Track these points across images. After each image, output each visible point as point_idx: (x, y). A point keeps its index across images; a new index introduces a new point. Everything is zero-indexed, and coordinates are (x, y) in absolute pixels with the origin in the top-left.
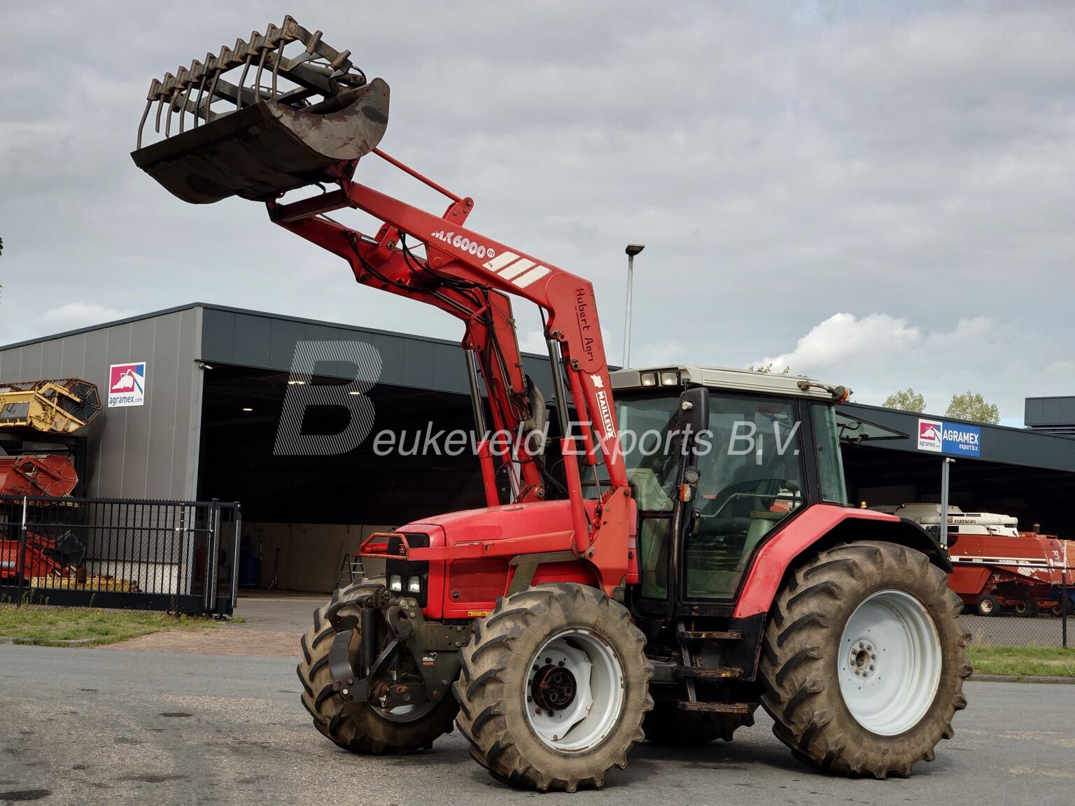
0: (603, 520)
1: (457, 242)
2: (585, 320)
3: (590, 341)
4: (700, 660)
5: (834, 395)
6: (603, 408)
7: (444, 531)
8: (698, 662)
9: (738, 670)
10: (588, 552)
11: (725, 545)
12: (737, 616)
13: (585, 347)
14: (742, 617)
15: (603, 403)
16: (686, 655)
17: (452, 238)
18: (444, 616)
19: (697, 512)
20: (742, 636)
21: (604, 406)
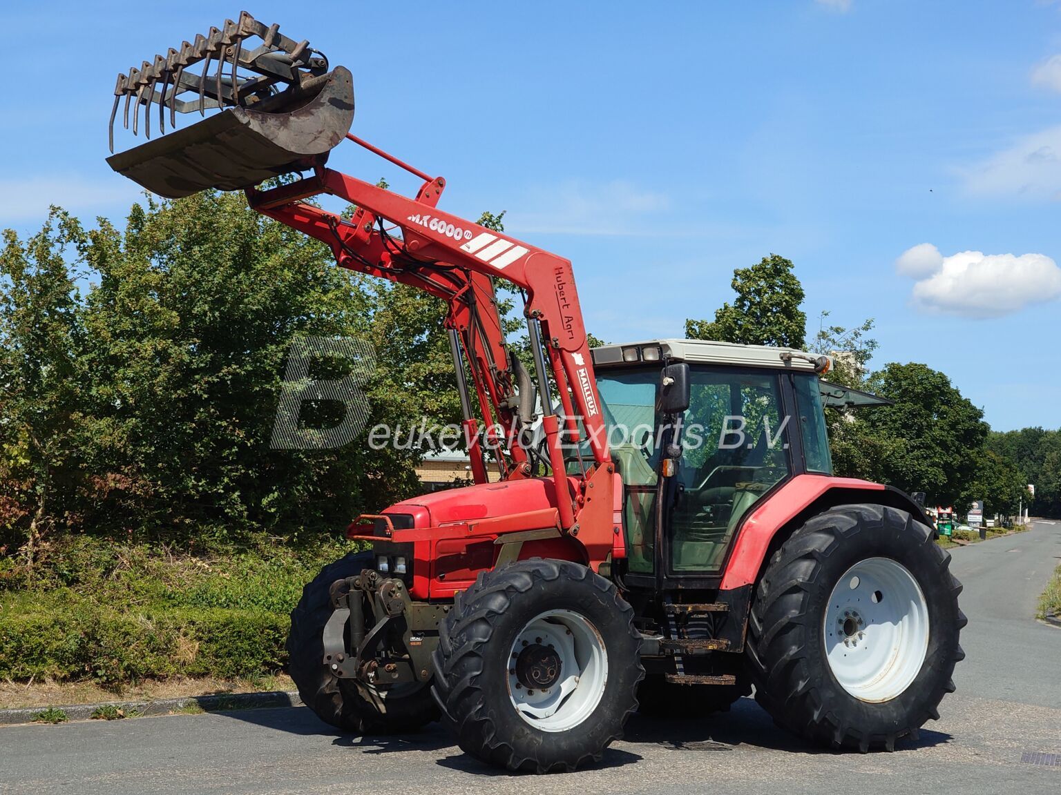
0: (588, 495)
1: (434, 225)
2: (564, 299)
3: (570, 319)
5: (817, 365)
7: (429, 511)
9: (725, 642)
10: (572, 529)
11: (711, 515)
12: (724, 588)
13: (565, 325)
14: (728, 588)
15: (584, 380)
17: (429, 221)
18: (431, 596)
19: (681, 486)
20: (729, 608)
21: (585, 383)
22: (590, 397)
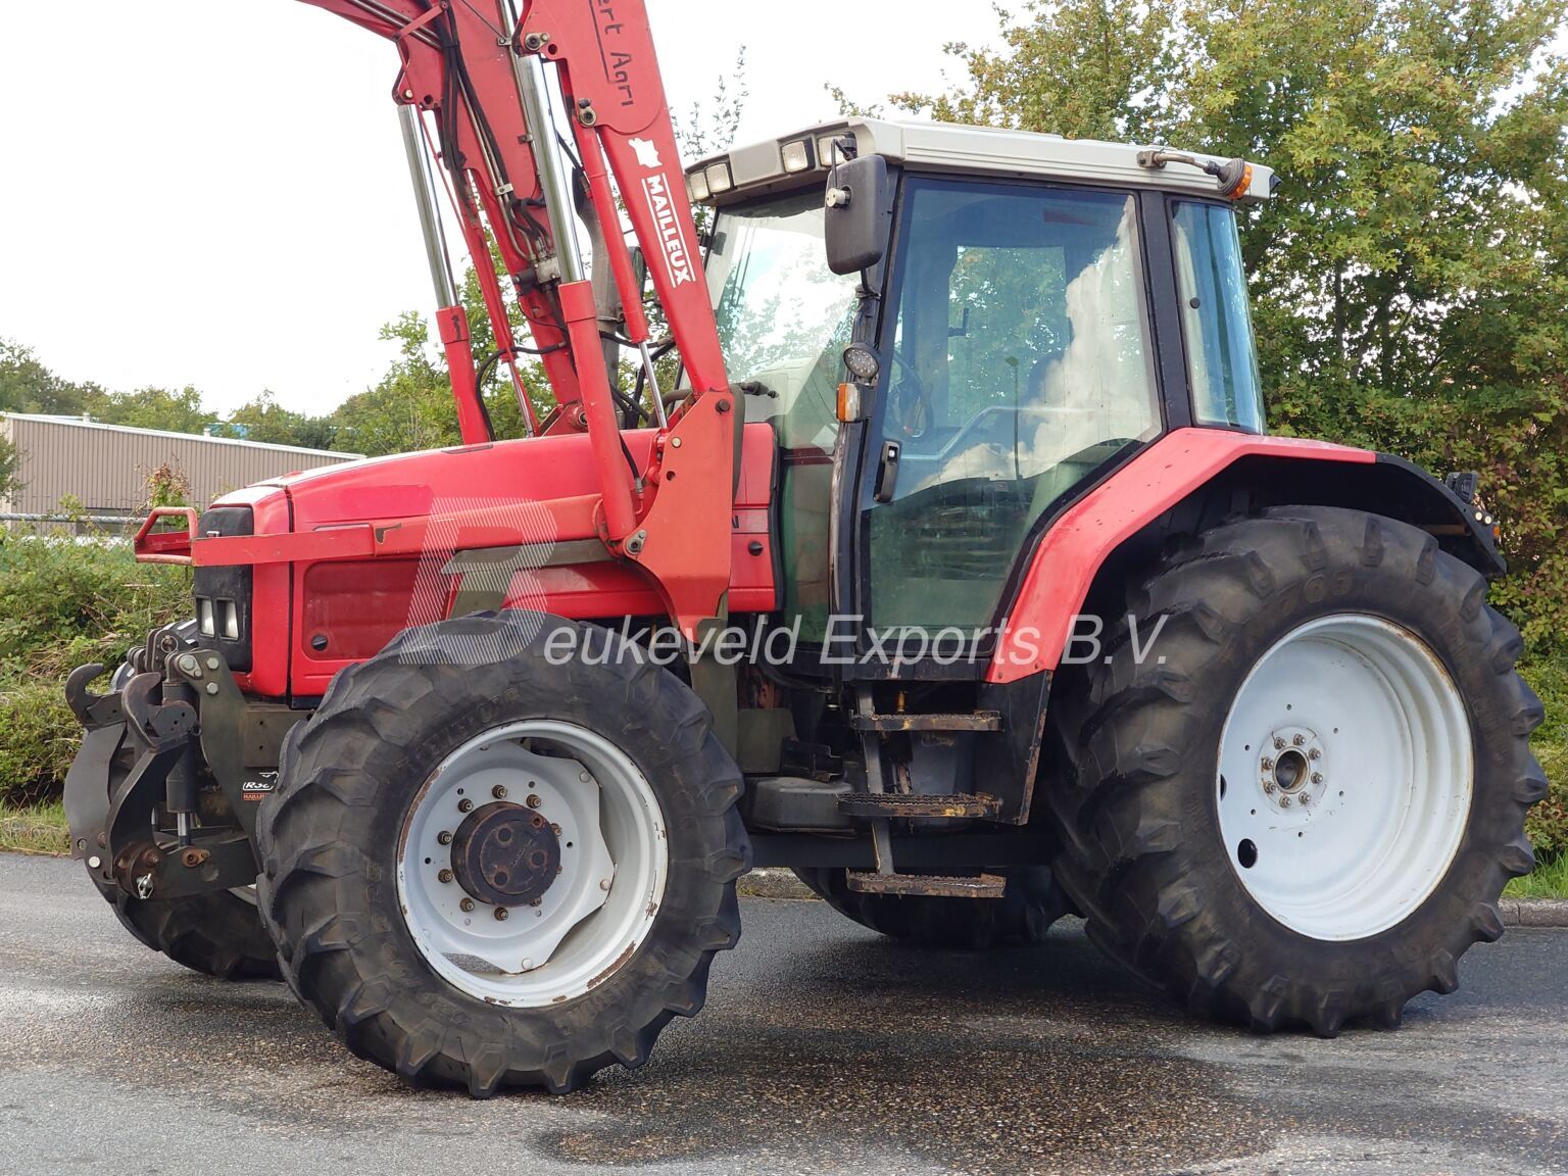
0: (666, 468)
2: (609, 11)
3: (624, 59)
4: (908, 779)
5: (1223, 180)
6: (660, 215)
7: (289, 498)
8: (903, 781)
9: (987, 800)
10: (630, 542)
11: (992, 525)
12: (994, 679)
13: (612, 72)
14: (1003, 681)
15: (661, 202)
16: (874, 767)
18: (293, 691)
19: (891, 448)
20: (1002, 723)
21: (663, 209)
22: (675, 243)
